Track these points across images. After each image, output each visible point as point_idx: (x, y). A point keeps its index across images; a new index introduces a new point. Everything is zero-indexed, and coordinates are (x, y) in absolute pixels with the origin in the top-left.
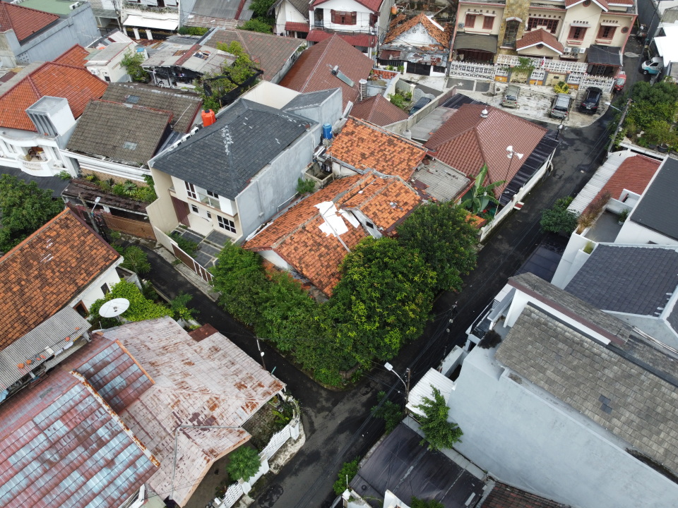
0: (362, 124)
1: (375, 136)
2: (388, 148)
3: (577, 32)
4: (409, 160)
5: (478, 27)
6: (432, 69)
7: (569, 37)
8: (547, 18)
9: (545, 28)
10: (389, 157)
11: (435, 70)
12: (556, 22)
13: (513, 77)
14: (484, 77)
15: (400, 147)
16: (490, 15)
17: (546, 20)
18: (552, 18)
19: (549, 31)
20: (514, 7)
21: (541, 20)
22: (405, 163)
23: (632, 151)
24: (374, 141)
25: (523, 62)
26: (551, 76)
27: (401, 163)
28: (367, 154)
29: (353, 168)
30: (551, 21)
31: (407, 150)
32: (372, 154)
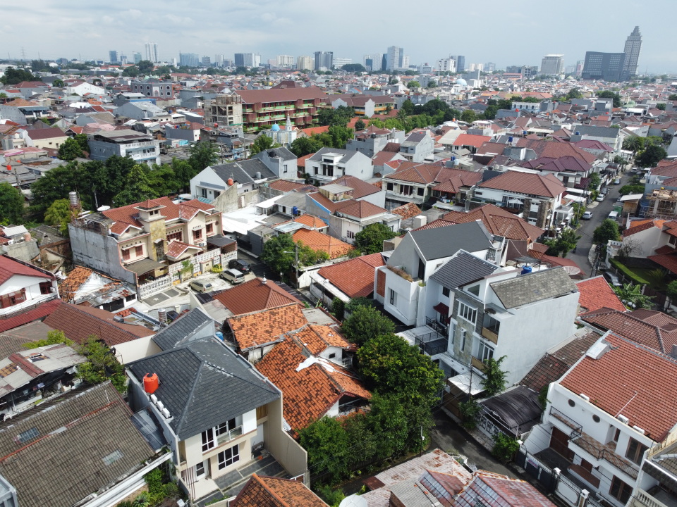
0: (242, 317)
1: (260, 317)
2: (277, 317)
3: (197, 234)
4: (296, 314)
5: (133, 257)
6: (125, 300)
7: (194, 239)
8: (174, 232)
9: (175, 239)
10: (283, 321)
11: (127, 301)
12: (180, 233)
13: (183, 276)
14: (165, 287)
15: (282, 312)
16: (138, 245)
17: (174, 234)
18: (177, 232)
19: (178, 241)
20: (156, 232)
21: (171, 235)
22: (296, 317)
23: (309, 270)
24: (263, 320)
25: (185, 264)
26: (204, 266)
27: (294, 319)
28: (268, 329)
29: (271, 342)
30: (177, 234)
31: (288, 311)
32: (271, 327)
